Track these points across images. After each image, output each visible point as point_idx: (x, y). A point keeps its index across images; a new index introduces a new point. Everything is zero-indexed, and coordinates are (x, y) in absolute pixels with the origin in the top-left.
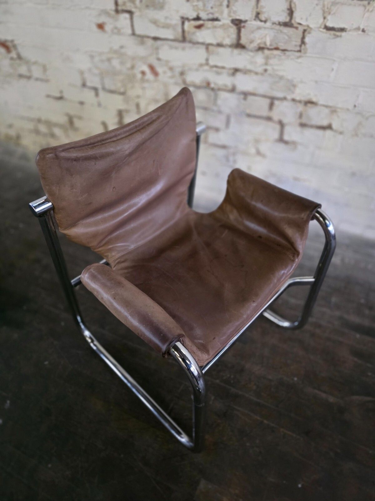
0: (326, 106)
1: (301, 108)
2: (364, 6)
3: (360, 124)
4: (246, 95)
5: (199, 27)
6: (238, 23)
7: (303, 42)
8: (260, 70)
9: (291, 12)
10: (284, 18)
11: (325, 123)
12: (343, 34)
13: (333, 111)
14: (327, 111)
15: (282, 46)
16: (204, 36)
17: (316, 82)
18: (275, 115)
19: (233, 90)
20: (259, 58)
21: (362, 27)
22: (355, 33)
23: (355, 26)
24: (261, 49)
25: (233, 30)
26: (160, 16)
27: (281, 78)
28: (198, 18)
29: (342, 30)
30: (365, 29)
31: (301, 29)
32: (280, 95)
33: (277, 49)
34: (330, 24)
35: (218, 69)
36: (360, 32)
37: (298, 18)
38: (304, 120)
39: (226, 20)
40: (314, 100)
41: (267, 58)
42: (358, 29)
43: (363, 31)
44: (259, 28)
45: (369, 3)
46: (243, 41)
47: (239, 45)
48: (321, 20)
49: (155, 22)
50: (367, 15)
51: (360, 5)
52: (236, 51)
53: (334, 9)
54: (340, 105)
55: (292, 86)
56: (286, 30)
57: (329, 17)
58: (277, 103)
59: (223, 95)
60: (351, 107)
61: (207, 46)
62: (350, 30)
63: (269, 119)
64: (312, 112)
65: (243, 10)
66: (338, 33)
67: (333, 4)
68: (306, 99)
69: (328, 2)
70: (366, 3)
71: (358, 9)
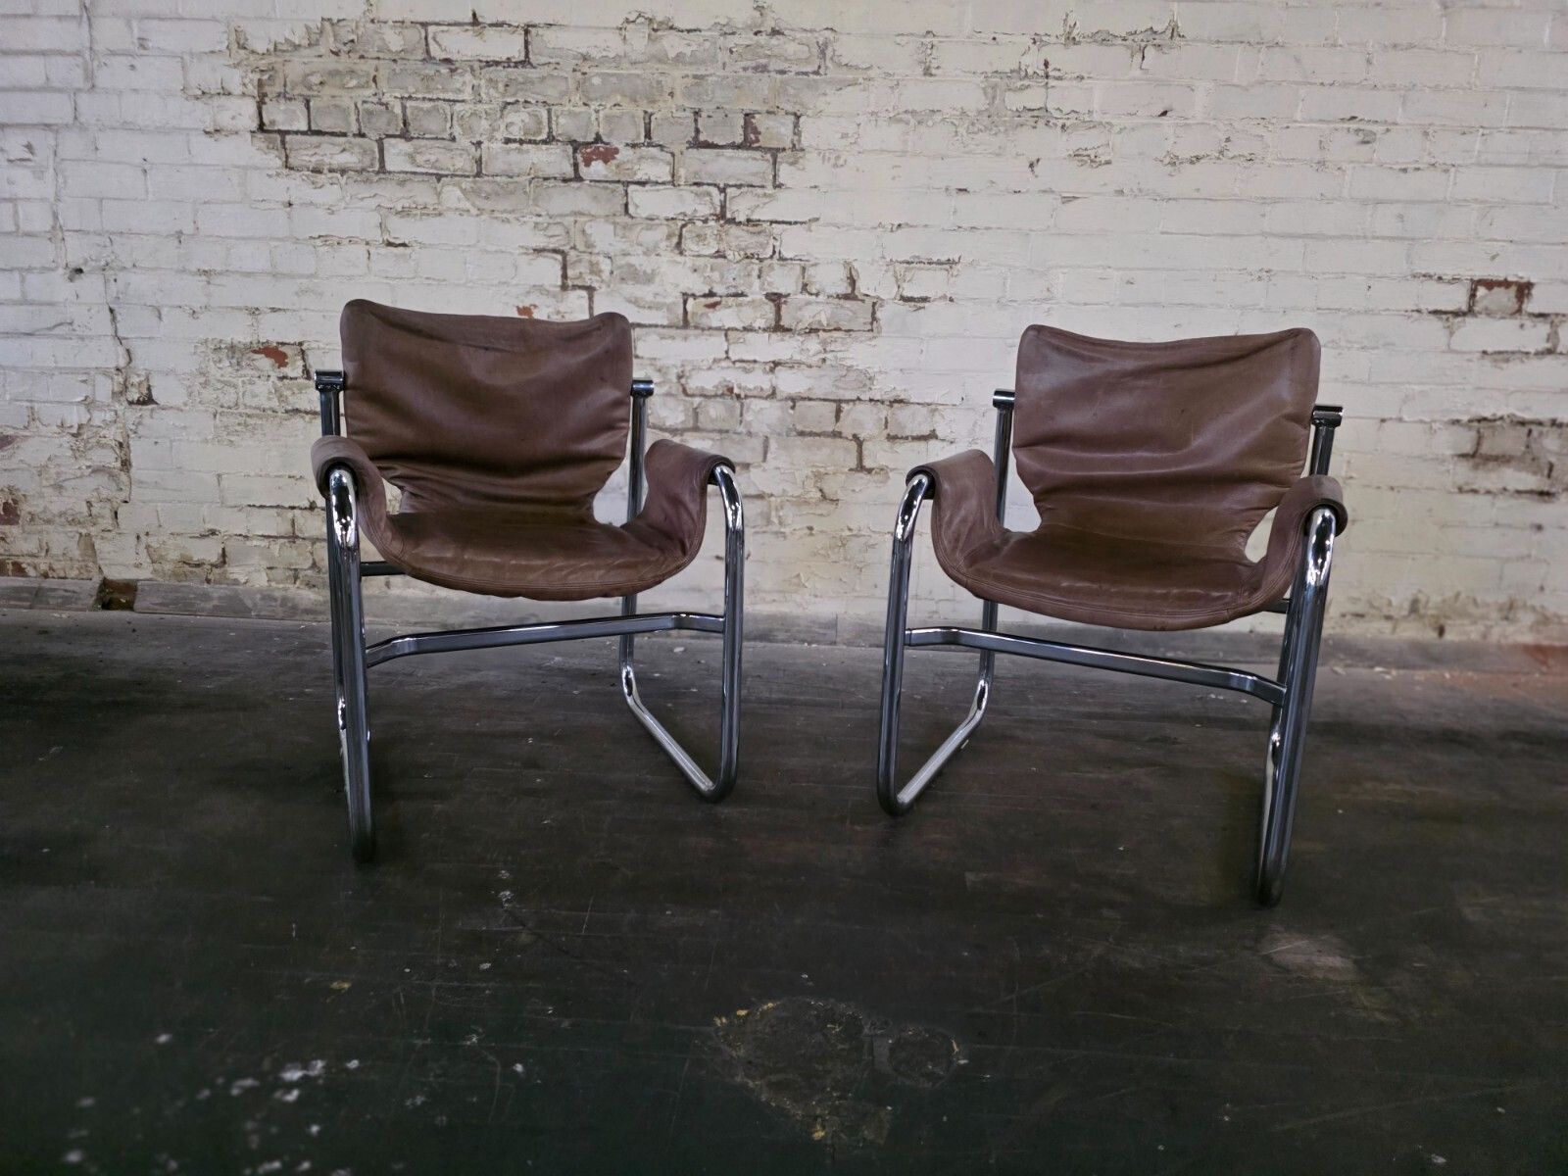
0: (922, 404)
1: (884, 411)
2: (946, 270)
4: (794, 400)
5: (713, 306)
6: (776, 299)
7: (874, 319)
8: (815, 360)
9: (852, 282)
10: (845, 289)
11: (925, 430)
12: (927, 305)
13: (932, 408)
14: (924, 411)
15: (845, 325)
16: (724, 317)
17: (902, 370)
18: (846, 427)
19: (772, 395)
20: (813, 344)
21: (948, 295)
22: (941, 304)
23: (940, 294)
24: (813, 330)
25: (769, 308)
26: (645, 292)
27: (850, 369)
28: (711, 294)
29: (925, 300)
30: (954, 297)
31: (869, 302)
32: (850, 395)
33: (837, 329)
34: (907, 294)
35: (747, 365)
36: (948, 302)
37: (863, 287)
38: (893, 431)
39: (757, 295)
40: (903, 396)
41: (825, 343)
42: (944, 297)
43: (951, 300)
44: (808, 303)
45: (951, 268)
46: (785, 322)
47: (778, 328)
48: (895, 289)
49: (635, 302)
50: (952, 280)
51: (940, 269)
52: (775, 336)
53: (908, 276)
54: (941, 400)
55: (867, 379)
56: (848, 304)
57: (904, 286)
58: (846, 407)
59: (756, 404)
61: (727, 332)
62: (934, 300)
63: (837, 435)
64: (903, 414)
65: (783, 281)
66: (922, 305)
67: (907, 270)
68: (891, 396)
69: (900, 268)
70: (947, 267)
71: (940, 274)
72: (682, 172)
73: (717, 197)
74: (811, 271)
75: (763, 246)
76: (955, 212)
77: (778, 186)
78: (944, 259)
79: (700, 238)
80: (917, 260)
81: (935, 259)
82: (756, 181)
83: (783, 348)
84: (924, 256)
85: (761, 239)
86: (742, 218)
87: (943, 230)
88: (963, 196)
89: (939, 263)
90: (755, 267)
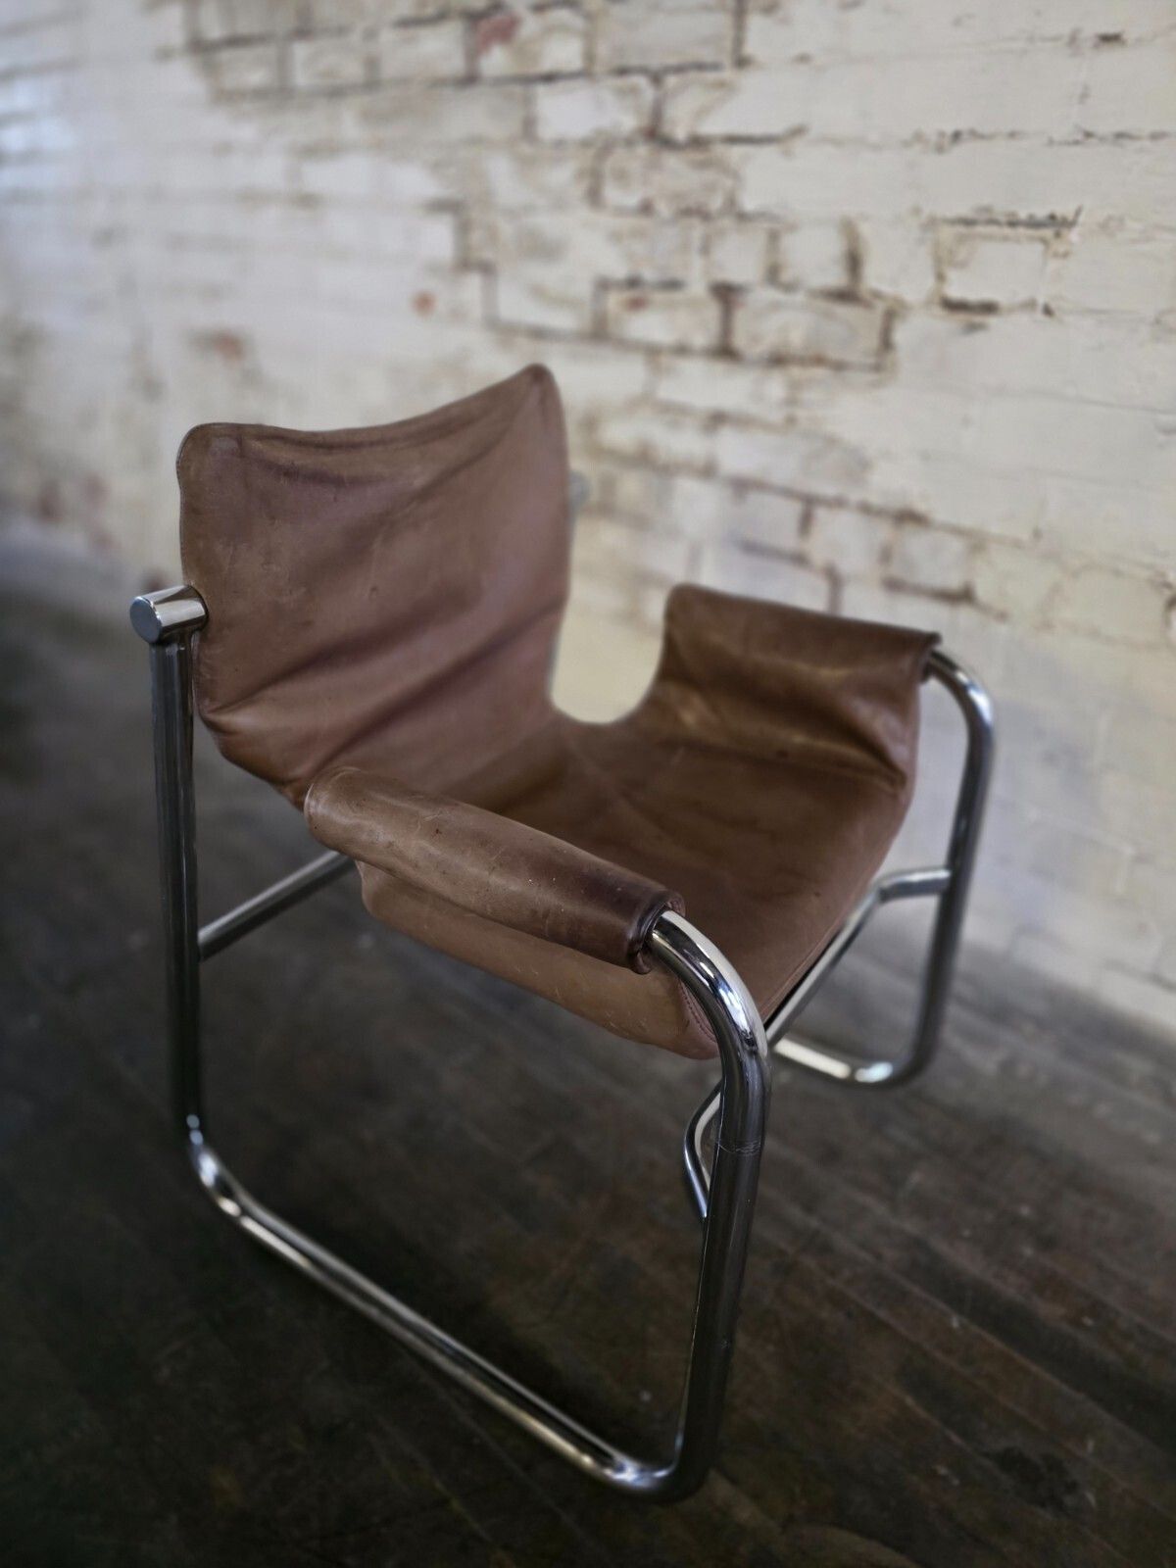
0: (957, 531)
1: (884, 531)
2: (1044, 241)
3: (1056, 589)
4: (742, 486)
5: (637, 304)
6: (726, 294)
7: (886, 344)
8: (776, 416)
9: (854, 262)
10: (836, 278)
11: (953, 581)
12: (992, 321)
13: (976, 543)
14: (956, 545)
15: (834, 354)
16: (651, 326)
17: (926, 456)
18: (818, 548)
19: (707, 471)
20: (775, 386)
21: (1041, 300)
22: (1023, 319)
23: (1023, 296)
24: (778, 360)
25: (712, 312)
26: (549, 275)
27: (831, 441)
28: (633, 283)
29: (989, 308)
30: (1053, 305)
31: (880, 307)
32: (827, 489)
33: (819, 361)
34: (955, 292)
35: (673, 413)
36: (1039, 316)
37: (875, 277)
38: (896, 570)
39: (698, 288)
40: (921, 507)
41: (795, 386)
42: (1030, 305)
43: (1048, 311)
44: (776, 307)
45: (1058, 235)
46: (740, 341)
47: (725, 351)
48: (930, 282)
49: (538, 292)
50: (1053, 265)
51: (1032, 239)
52: (719, 367)
53: (962, 253)
54: (995, 529)
55: (858, 466)
56: (844, 311)
57: (952, 275)
58: (821, 514)
59: (687, 487)
60: (1025, 536)
61: (652, 352)
62: (1011, 310)
63: (800, 560)
64: (916, 544)
65: (739, 260)
66: (978, 319)
67: (961, 239)
68: (896, 504)
69: (947, 233)
70: (1048, 233)
71: (1027, 251)
72: (603, 50)
73: (648, 93)
74: (788, 242)
75: (710, 188)
76: (1084, 96)
77: (742, 62)
78: (1041, 213)
79: (622, 176)
80: (985, 216)
81: (1023, 215)
82: (707, 55)
83: (729, 389)
84: (1001, 207)
85: (709, 175)
86: (680, 133)
87: (1051, 142)
88: (1111, 56)
89: (1033, 223)
90: (697, 230)
